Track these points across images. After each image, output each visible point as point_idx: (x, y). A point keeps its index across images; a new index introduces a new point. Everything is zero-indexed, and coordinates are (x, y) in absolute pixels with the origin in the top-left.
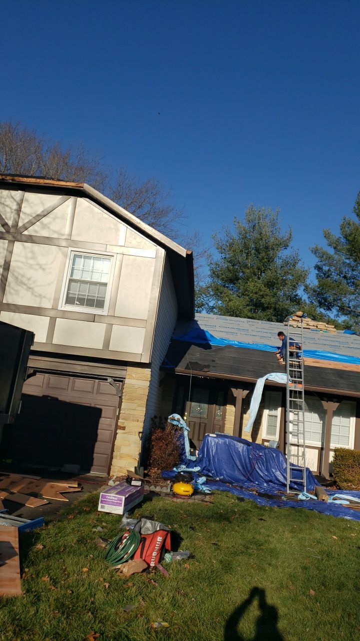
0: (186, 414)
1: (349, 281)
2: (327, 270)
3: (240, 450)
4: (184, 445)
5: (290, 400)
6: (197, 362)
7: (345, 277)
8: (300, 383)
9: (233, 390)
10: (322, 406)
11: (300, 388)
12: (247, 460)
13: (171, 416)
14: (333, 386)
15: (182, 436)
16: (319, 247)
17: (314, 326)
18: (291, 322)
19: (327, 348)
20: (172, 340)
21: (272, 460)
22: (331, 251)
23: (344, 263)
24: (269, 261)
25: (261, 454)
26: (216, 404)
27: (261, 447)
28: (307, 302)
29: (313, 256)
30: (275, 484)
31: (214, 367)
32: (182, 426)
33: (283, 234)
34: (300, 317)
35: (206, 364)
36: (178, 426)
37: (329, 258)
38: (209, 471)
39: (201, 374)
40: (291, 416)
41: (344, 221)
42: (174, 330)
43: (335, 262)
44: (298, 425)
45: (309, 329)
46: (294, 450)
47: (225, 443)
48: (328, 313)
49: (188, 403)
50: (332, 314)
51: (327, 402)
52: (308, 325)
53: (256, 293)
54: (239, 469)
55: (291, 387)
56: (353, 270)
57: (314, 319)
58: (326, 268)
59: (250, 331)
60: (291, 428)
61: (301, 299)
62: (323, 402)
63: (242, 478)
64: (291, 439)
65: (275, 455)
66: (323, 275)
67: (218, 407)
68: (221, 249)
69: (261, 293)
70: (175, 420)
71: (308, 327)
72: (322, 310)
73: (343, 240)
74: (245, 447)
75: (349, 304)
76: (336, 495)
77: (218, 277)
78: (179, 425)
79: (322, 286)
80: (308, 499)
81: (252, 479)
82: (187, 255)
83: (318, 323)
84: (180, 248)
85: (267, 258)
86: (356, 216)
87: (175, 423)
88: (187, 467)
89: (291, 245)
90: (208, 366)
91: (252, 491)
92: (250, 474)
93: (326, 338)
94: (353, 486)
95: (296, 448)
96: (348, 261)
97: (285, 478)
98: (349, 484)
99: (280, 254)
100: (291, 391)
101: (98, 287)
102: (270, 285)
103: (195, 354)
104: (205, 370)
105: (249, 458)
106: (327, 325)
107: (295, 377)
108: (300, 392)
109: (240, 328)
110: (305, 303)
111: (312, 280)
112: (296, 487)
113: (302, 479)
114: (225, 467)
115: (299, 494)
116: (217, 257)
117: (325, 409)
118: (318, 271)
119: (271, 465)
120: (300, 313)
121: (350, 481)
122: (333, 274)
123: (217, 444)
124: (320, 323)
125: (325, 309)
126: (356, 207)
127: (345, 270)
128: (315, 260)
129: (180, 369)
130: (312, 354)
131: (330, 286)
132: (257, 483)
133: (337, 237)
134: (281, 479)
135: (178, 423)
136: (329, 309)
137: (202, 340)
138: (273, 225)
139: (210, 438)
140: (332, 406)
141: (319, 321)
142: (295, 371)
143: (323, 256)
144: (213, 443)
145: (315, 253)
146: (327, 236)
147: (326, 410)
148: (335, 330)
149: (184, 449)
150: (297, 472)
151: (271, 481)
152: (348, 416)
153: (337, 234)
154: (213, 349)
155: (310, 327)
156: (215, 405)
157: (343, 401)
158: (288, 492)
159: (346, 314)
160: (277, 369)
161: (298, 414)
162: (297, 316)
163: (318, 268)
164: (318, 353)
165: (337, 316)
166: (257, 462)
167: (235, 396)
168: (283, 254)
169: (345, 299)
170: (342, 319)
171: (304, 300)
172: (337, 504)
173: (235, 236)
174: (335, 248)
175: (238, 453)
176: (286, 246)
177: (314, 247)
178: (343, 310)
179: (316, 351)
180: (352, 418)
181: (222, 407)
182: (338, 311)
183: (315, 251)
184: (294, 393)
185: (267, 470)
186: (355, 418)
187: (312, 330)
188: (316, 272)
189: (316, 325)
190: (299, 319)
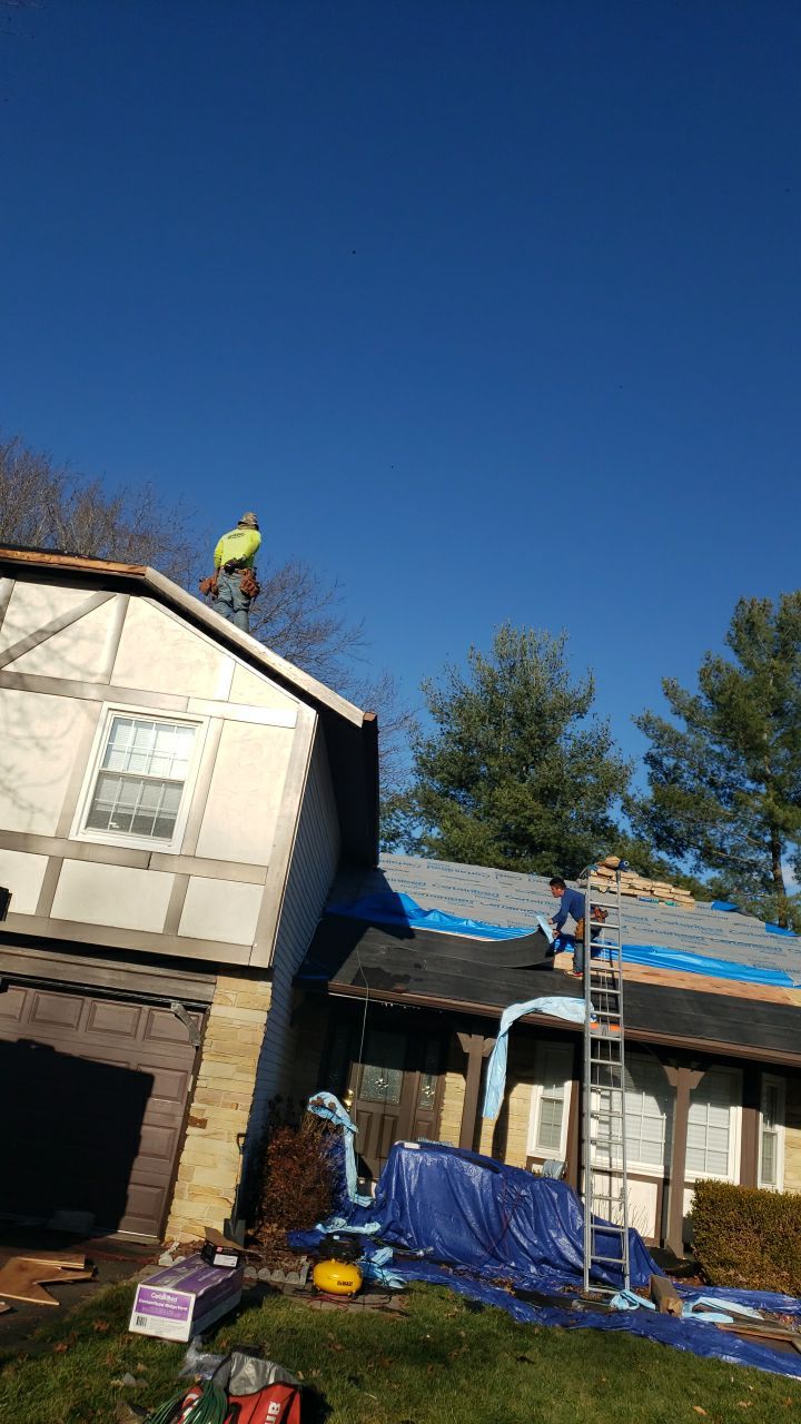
0: (351, 1092)
1: (721, 792)
2: (671, 766)
3: (475, 1182)
4: (342, 1167)
5: (592, 1064)
6: (379, 969)
7: (712, 783)
8: (615, 1022)
9: (463, 1037)
10: (664, 1078)
11: (615, 1034)
12: (491, 1208)
13: (315, 1098)
14: (691, 1032)
15: (340, 1145)
16: (653, 715)
17: (644, 890)
18: (593, 880)
19: (677, 943)
20: (325, 914)
21: (550, 1210)
22: (680, 726)
23: (709, 752)
24: (544, 743)
25: (523, 1193)
26: (422, 1072)
27: (521, 1176)
28: (630, 834)
29: (643, 735)
30: (555, 1267)
31: (421, 980)
32: (339, 1122)
33: (574, 686)
34: (615, 869)
35: (402, 973)
36: (330, 1121)
37: (677, 740)
38: (401, 1233)
39: (388, 997)
40: (595, 1102)
41: (707, 662)
42: (331, 890)
43: (689, 749)
44: (609, 1123)
45: (635, 896)
46: (599, 1184)
47: (440, 1164)
48: (679, 863)
49: (357, 1067)
50: (686, 864)
51: (677, 1068)
52: (631, 887)
53: (515, 812)
54: (470, 1228)
55: (595, 1031)
56: (729, 768)
57: (646, 874)
58: (669, 762)
59: (502, 897)
60: (594, 1129)
61: (616, 828)
62: (667, 1069)
63: (479, 1252)
64: (595, 1157)
65: (555, 1195)
66: (664, 777)
67: (425, 1077)
68: (441, 714)
69: (527, 813)
70: (323, 1107)
71: (631, 892)
72: (663, 855)
73: (705, 703)
74: (488, 1174)
75: (721, 844)
76: (702, 1300)
77: (432, 774)
78: (334, 1120)
79: (662, 800)
80: (634, 1308)
81: (502, 1257)
82: (365, 722)
83: (654, 883)
84: (350, 708)
85: (539, 737)
86: (732, 653)
87: (323, 1114)
88: (351, 1222)
89: (591, 711)
90: (405, 979)
91: (503, 1284)
92: (497, 1242)
93: (673, 919)
94: (741, 1278)
95: (607, 1178)
96: (717, 748)
97: (581, 1254)
98: (732, 1272)
99: (568, 729)
100: (594, 1041)
101: (163, 789)
102: (547, 795)
103: (376, 948)
104: (399, 987)
105: (496, 1202)
106: (673, 890)
107: (604, 1008)
108: (615, 1045)
109: (478, 889)
110: (626, 837)
111: (640, 787)
112: (604, 1275)
113: (620, 1257)
114: (439, 1223)
115: (612, 1296)
116: (432, 730)
117: (673, 1084)
118: (653, 767)
119: (546, 1221)
120: (614, 860)
121: (734, 1265)
122: (685, 775)
123: (421, 1167)
124: (659, 884)
125: (668, 854)
126: (733, 634)
127: (711, 767)
128: (645, 744)
129: (341, 985)
130: (641, 954)
131: (679, 802)
132: (513, 1264)
133: (693, 696)
134: (571, 1255)
135: (330, 1114)
136: (678, 853)
137: (391, 915)
138: (554, 667)
139: (404, 1154)
140: (687, 1078)
141: (656, 880)
142: (603, 994)
143: (661, 734)
144: (412, 1165)
145: (646, 729)
146: (671, 692)
147: (676, 1088)
148: (692, 900)
149: (342, 1178)
150: (608, 1238)
151: (546, 1261)
152: (725, 1102)
153: (692, 688)
154: (418, 937)
155: (636, 892)
156: (418, 1073)
157: (714, 1068)
158: (587, 1288)
159: (716, 866)
160: (562, 988)
161: (610, 1097)
162: (608, 867)
163: (651, 760)
164: (654, 954)
165: (697, 868)
166: (513, 1213)
167: (466, 1051)
168: (576, 728)
169: (713, 832)
170: (708, 876)
171: (624, 831)
172: (703, 1323)
173: (472, 686)
174: (688, 719)
175: (470, 1190)
176: (581, 713)
177: (644, 714)
178: (709, 856)
179: (651, 949)
180: (733, 1109)
181: (434, 1078)
182: (698, 858)
183: (646, 725)
184: (602, 1047)
185: (539, 1232)
186: (740, 1109)
187: (640, 900)
188: (648, 769)
189: (648, 888)
190: (613, 873)
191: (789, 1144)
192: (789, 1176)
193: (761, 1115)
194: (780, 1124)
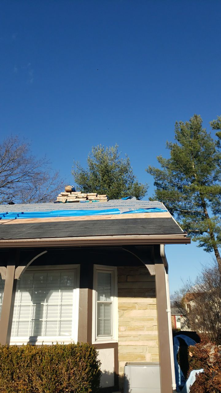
17: (83, 198)
18: (60, 198)
22: (164, 170)
45: (78, 201)
52: (77, 197)
83: (88, 194)
86: (177, 141)
106: (98, 195)
118: (157, 186)
126: (177, 135)
127: (175, 181)
133: (167, 160)
141: (90, 192)
143: (158, 175)
145: (151, 173)
146: (160, 160)
162: (67, 192)
163: (156, 184)
183: (150, 171)
186: (78, 290)
187: (81, 202)
188: (156, 188)
189: (85, 197)
190: (69, 193)
191: (122, 308)
192: (122, 329)
193: (94, 292)
194: (114, 296)
